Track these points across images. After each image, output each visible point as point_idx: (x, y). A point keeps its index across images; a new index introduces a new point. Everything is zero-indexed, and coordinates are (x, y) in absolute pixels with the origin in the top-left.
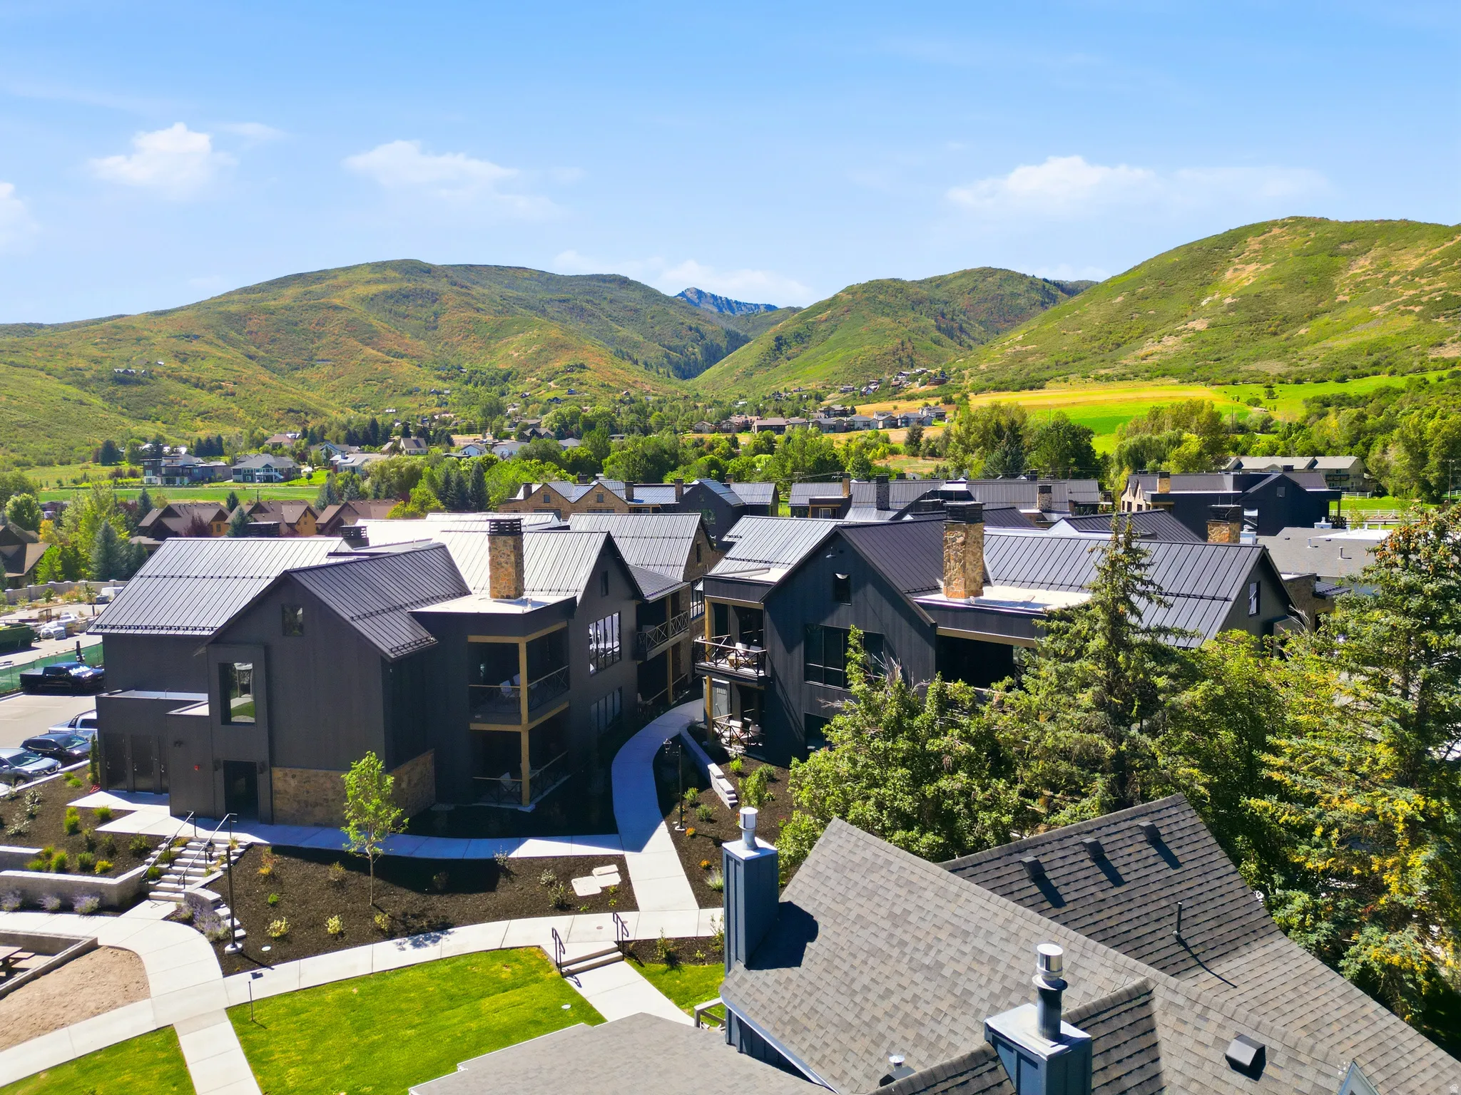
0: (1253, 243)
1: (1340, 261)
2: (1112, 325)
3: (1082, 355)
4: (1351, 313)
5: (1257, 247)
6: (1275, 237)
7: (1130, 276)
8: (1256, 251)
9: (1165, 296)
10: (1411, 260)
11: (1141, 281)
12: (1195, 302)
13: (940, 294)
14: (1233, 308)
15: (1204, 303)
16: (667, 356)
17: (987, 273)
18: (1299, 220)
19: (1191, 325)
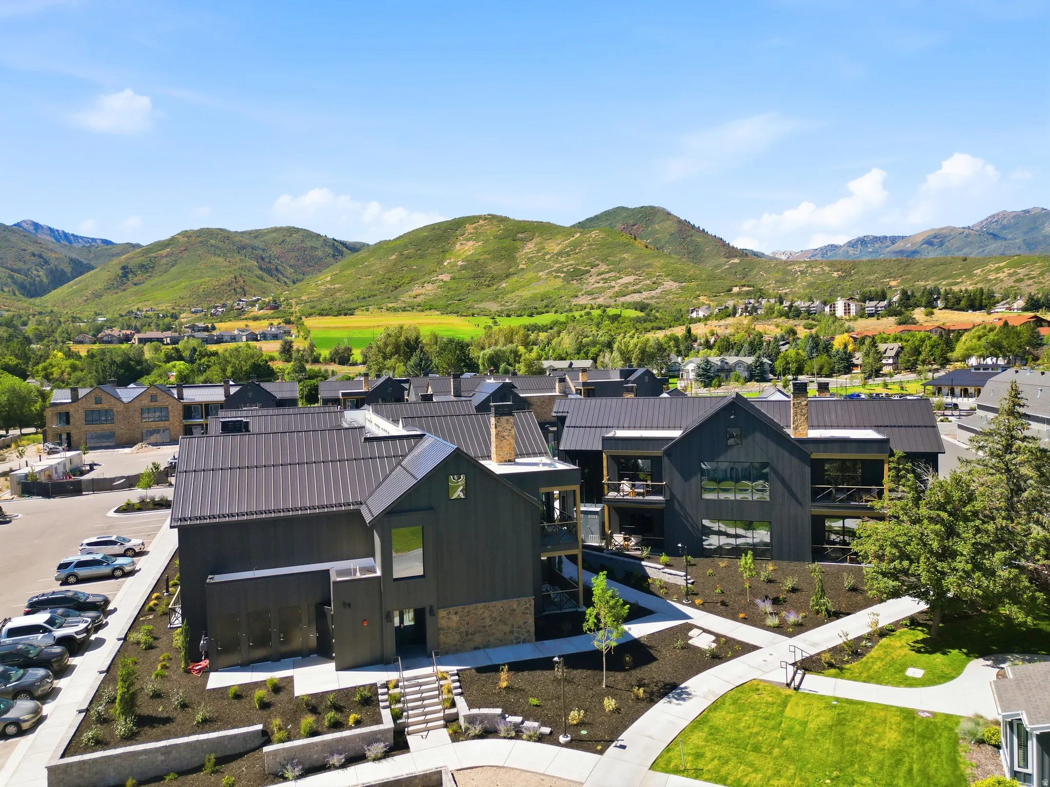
0: (470, 228)
1: (518, 244)
2: (391, 274)
3: (374, 293)
4: (529, 275)
5: (472, 231)
6: (481, 226)
7: (398, 242)
8: (471, 234)
9: (422, 257)
10: (554, 247)
11: (405, 246)
12: (440, 263)
13: (257, 243)
14: (463, 268)
15: (445, 264)
16: (12, 277)
17: (291, 231)
18: (493, 217)
19: (440, 277)
